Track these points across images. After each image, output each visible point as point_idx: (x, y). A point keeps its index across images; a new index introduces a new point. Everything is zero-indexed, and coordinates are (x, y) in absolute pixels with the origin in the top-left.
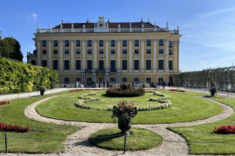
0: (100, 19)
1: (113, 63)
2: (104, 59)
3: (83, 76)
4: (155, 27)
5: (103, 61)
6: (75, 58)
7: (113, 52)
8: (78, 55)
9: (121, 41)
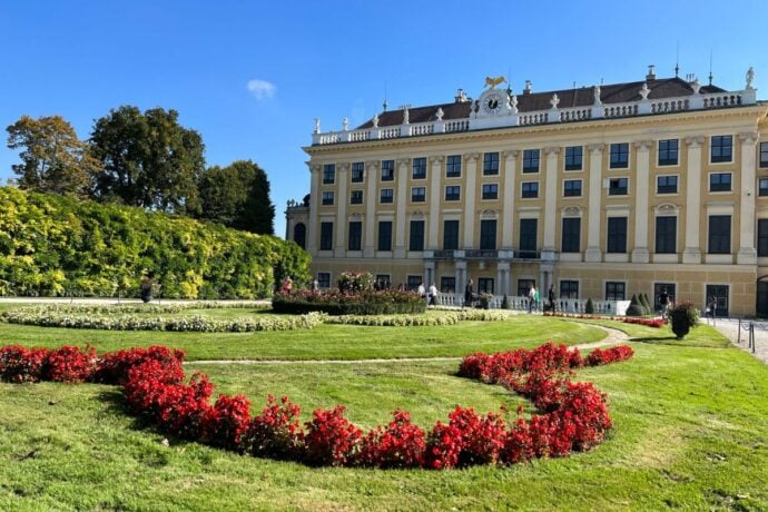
0: (489, 86)
1: (528, 229)
2: (497, 217)
3: (430, 270)
4: (697, 90)
5: (495, 221)
6: (408, 214)
7: (530, 192)
8: (418, 206)
9: (558, 153)
